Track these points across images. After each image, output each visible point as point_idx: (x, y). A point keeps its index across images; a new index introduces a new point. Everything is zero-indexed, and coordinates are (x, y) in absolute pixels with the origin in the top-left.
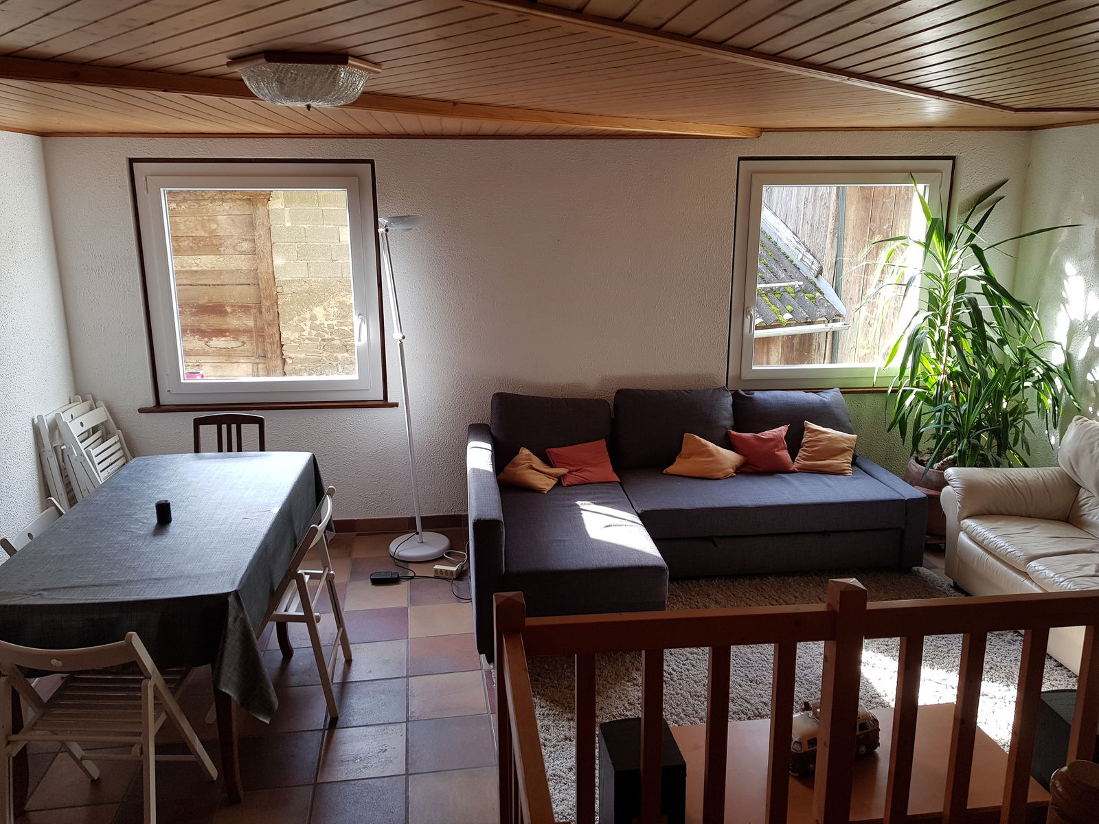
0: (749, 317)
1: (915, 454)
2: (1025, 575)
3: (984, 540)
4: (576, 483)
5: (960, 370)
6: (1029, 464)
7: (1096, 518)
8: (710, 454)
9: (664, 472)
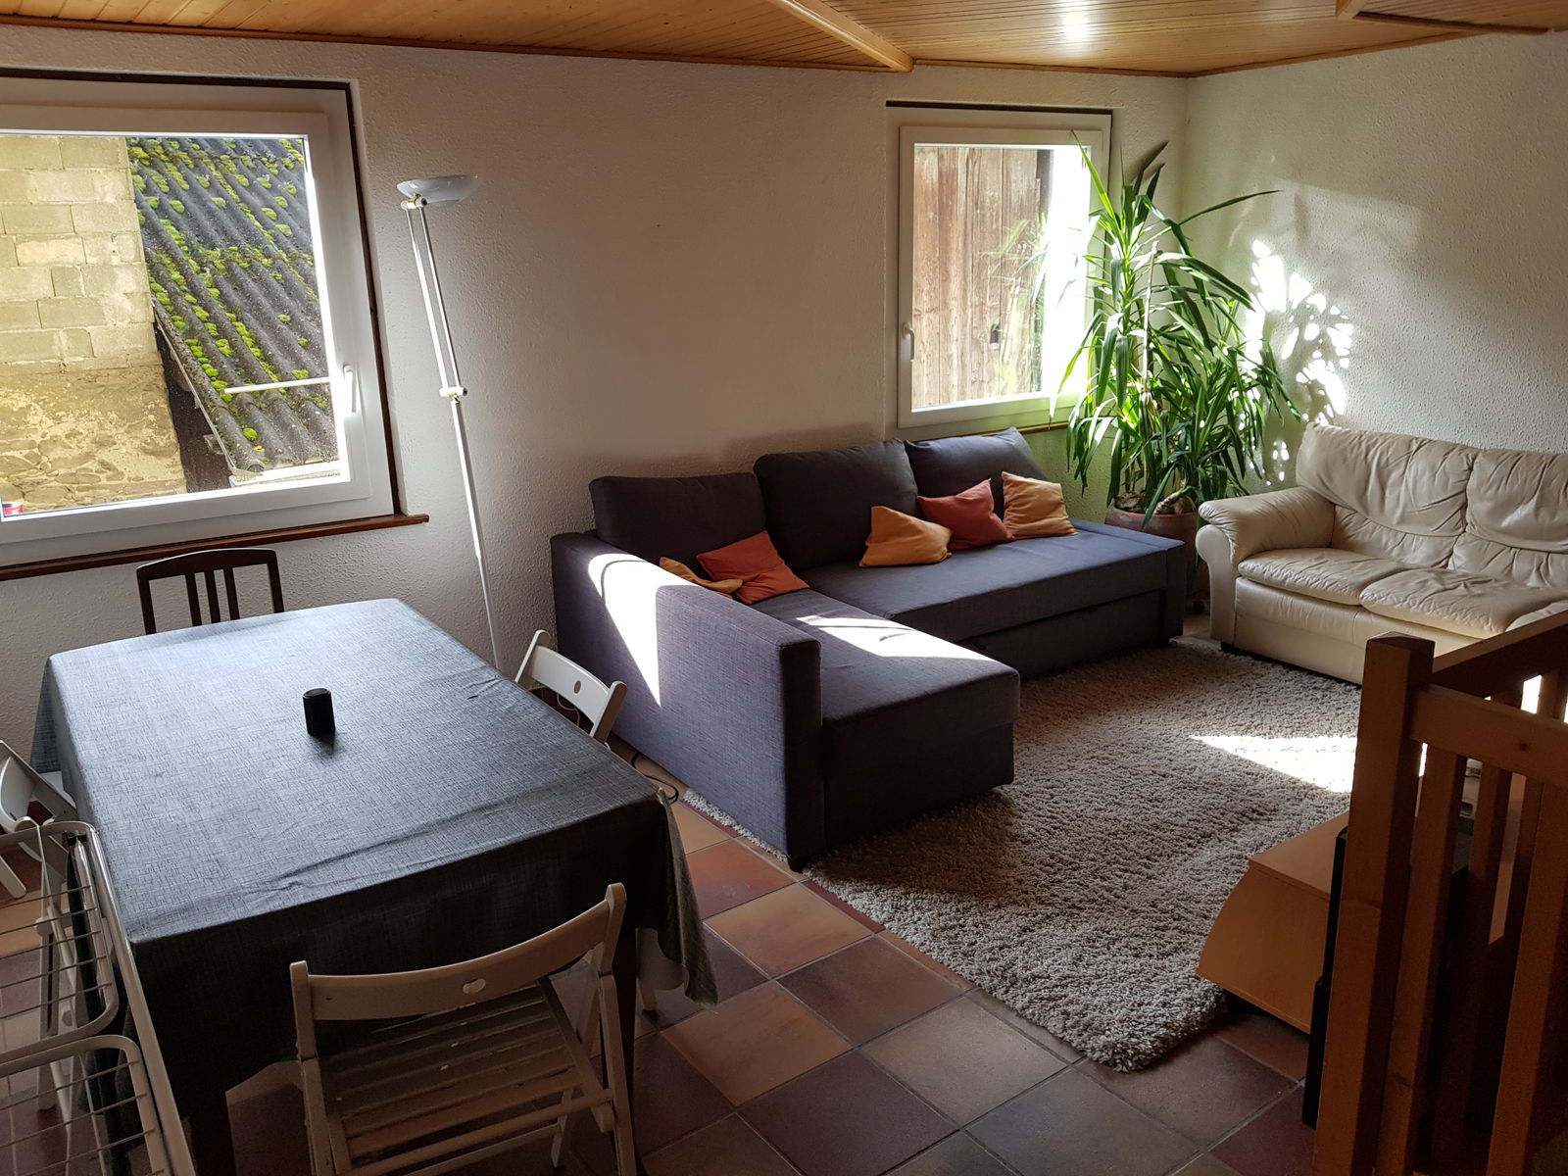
0: (909, 336)
1: (1113, 501)
2: (1360, 608)
3: (1286, 578)
4: (763, 597)
5: (1161, 386)
6: (1249, 492)
7: (1367, 536)
8: (916, 531)
9: (861, 564)
